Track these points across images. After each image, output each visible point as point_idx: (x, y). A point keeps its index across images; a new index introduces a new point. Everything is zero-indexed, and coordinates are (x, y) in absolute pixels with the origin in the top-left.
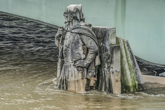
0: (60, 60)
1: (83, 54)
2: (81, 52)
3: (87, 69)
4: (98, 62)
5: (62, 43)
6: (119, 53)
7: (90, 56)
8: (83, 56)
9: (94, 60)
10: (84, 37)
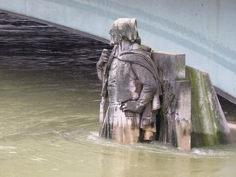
0: (103, 100)
1: (136, 91)
2: (133, 89)
3: (141, 114)
4: (156, 105)
5: (107, 75)
6: (189, 93)
7: (144, 96)
8: (135, 96)
9: (152, 102)
10: (137, 67)
